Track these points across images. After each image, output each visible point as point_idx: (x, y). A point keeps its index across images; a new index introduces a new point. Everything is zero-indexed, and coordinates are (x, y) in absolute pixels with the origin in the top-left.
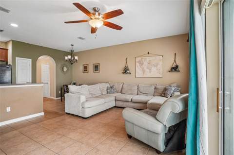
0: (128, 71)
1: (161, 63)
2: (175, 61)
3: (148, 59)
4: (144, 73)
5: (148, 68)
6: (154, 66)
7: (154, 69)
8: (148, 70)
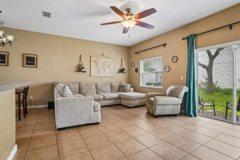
0: (83, 70)
1: (113, 65)
2: (122, 65)
3: (103, 60)
4: (98, 73)
5: (102, 68)
6: (108, 67)
7: (107, 69)
8: (102, 70)
